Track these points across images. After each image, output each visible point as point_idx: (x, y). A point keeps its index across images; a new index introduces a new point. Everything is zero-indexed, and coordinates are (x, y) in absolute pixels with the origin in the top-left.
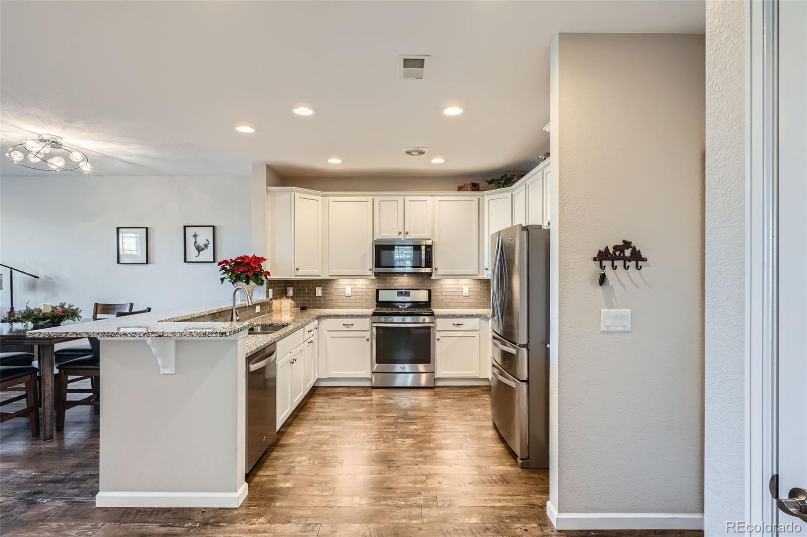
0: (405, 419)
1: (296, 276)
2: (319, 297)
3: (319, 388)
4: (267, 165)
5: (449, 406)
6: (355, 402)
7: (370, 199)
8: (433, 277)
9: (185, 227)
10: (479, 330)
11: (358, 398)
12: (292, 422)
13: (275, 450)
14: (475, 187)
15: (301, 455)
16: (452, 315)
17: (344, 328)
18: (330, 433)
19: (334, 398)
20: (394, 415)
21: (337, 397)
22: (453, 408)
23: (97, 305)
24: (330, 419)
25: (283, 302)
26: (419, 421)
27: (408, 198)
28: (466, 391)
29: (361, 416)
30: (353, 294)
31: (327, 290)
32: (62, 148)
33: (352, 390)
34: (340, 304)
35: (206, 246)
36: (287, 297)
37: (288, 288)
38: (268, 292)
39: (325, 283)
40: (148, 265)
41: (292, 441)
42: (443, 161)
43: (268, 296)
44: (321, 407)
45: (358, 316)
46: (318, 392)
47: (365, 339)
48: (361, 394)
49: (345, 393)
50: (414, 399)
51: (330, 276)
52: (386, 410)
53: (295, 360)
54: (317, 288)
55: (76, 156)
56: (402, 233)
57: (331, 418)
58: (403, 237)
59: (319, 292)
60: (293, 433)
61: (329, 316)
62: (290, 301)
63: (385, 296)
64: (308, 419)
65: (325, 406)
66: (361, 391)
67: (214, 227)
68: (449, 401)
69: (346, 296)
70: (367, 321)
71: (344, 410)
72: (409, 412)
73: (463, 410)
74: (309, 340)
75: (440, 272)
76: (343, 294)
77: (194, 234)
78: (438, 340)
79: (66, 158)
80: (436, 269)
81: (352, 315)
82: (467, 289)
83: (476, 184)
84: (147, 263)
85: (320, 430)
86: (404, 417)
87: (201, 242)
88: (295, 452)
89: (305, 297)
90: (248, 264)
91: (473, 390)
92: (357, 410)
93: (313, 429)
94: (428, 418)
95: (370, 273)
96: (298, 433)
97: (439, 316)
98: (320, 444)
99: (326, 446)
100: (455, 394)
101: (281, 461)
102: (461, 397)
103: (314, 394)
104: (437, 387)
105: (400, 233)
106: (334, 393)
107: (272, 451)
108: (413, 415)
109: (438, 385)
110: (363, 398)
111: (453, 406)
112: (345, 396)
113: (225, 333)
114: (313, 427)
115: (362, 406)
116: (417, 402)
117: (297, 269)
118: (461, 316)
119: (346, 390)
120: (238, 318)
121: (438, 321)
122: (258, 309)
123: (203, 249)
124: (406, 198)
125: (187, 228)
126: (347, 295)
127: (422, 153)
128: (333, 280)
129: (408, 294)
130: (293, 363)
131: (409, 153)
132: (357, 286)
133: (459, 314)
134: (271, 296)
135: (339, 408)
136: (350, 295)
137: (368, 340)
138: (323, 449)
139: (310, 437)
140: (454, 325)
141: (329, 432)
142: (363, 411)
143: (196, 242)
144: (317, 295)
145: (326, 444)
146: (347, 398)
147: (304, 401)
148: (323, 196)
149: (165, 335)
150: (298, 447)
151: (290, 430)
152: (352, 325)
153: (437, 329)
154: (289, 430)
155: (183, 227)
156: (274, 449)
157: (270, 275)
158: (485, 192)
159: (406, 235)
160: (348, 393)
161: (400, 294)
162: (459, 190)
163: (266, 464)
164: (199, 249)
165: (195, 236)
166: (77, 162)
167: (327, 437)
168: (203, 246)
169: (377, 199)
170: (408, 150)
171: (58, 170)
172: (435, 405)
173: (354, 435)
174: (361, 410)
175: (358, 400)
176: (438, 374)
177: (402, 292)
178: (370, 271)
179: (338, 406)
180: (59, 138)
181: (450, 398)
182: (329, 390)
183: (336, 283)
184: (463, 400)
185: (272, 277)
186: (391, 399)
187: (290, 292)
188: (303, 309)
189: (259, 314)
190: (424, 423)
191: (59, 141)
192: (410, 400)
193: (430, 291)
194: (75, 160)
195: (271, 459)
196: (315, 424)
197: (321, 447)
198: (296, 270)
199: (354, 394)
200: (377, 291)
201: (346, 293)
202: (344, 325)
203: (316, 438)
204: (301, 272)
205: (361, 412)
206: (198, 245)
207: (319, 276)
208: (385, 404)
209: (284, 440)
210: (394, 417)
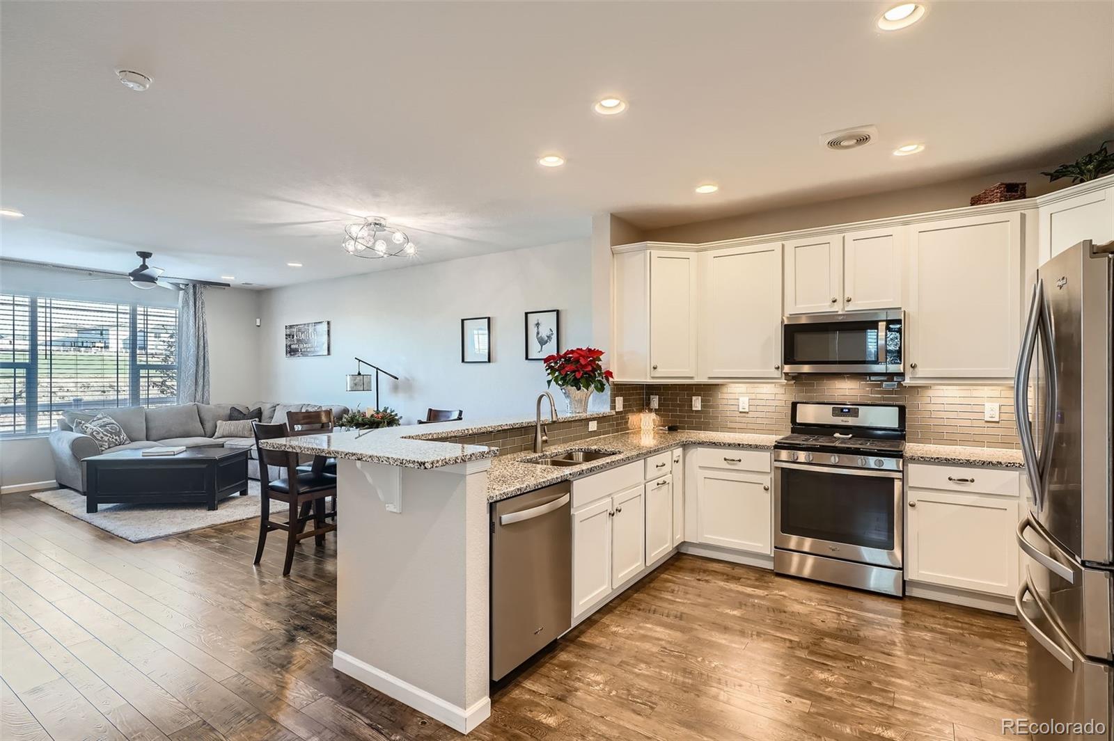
0: (812, 653)
1: (653, 378)
2: (697, 411)
3: (685, 557)
4: (611, 214)
5: (926, 648)
6: (733, 595)
7: (777, 246)
8: (908, 381)
9: (526, 314)
10: (1019, 497)
11: (740, 588)
12: (615, 608)
13: (569, 649)
14: (1013, 191)
15: (597, 671)
16: (946, 459)
17: (725, 465)
18: (663, 643)
19: (699, 580)
20: (792, 638)
21: (707, 578)
22: (930, 654)
23: (430, 410)
24: (676, 617)
25: (642, 417)
26: (839, 664)
27: (849, 236)
28: (980, 622)
29: (730, 624)
30: (753, 408)
31: (709, 401)
32: (385, 230)
33: (738, 571)
34: (730, 425)
35: (549, 337)
36: (650, 410)
37: (652, 397)
38: (613, 402)
39: (707, 390)
40: (491, 364)
41: (600, 640)
42: (922, 148)
43: (613, 407)
44: (673, 591)
45: (750, 447)
46: (681, 565)
47: (763, 486)
48: (749, 582)
49: (723, 574)
50: (849, 616)
51: (710, 378)
52: (781, 623)
53: (620, 511)
54: (694, 398)
55: (398, 238)
56: (840, 300)
57: (679, 614)
58: (841, 306)
59: (697, 404)
60: (608, 626)
61: (701, 444)
62: (653, 416)
63: (809, 414)
64: (641, 607)
65: (678, 591)
66: (752, 575)
67: (558, 312)
68: (928, 636)
69: (741, 412)
70: (766, 456)
71: (706, 606)
72: (827, 640)
73: (956, 666)
74: (660, 480)
75: (921, 372)
76: (735, 408)
77: (536, 322)
78: (912, 506)
79: (388, 241)
80: (913, 367)
81: (739, 445)
82: (996, 406)
83: (1017, 185)
84: (489, 361)
85: (649, 634)
86: (812, 648)
87: (544, 333)
88: (592, 663)
89: (676, 411)
90: (577, 360)
91: (1000, 624)
92: (728, 611)
93: (641, 628)
94: (863, 663)
95: (777, 374)
96: (614, 629)
97: (913, 459)
98: (638, 660)
99: (643, 666)
100: (949, 623)
101: (566, 672)
102: (963, 635)
103: (672, 565)
104: (911, 598)
105: (834, 301)
106: (705, 571)
107: (562, 650)
108: (832, 648)
109: (914, 594)
110: (749, 590)
111: (933, 650)
112: (718, 580)
113: (424, 464)
114: (641, 624)
115: (741, 605)
116: (853, 621)
117: (655, 368)
118: (969, 464)
119: (728, 569)
120: (545, 438)
121: (912, 468)
122: (593, 426)
123: (547, 342)
124: (847, 235)
125: (529, 315)
126: (741, 410)
127: (863, 140)
128: (718, 385)
129: (855, 413)
130: (613, 515)
131: (834, 144)
132: (759, 396)
133: (963, 457)
134: (619, 407)
135: (700, 600)
136: (747, 410)
137: (766, 489)
138: (636, 670)
139: (629, 642)
140: (950, 479)
141: (662, 640)
142: (739, 615)
143: (538, 333)
144: (694, 409)
145: (646, 663)
146: (722, 584)
147: (653, 574)
148: (698, 251)
149: (364, 459)
150: (603, 655)
151: (606, 620)
152: (740, 461)
153: (910, 485)
154: (604, 620)
155: (524, 314)
156: (567, 646)
157: (612, 377)
158: (1039, 199)
159: (846, 303)
160: (728, 575)
161: (839, 412)
162: (972, 205)
163: (544, 670)
164: (542, 342)
165: (538, 325)
166: (399, 244)
167: (655, 649)
168: (547, 338)
169: (790, 245)
170: (831, 138)
171: (385, 256)
172: (889, 638)
173: (699, 659)
174: (735, 613)
175: (738, 592)
176: (911, 575)
177: (842, 409)
178: (776, 371)
179: (700, 596)
180: (382, 220)
181: (932, 630)
182: (699, 564)
183: (725, 390)
184: (962, 642)
185: (617, 378)
186: (802, 603)
187: (655, 402)
188: (672, 429)
189: (594, 434)
190: (849, 673)
191: (383, 222)
192: (839, 614)
193: (902, 411)
194: (398, 242)
195: (555, 664)
196: (647, 620)
197: (634, 666)
198: (652, 369)
199: (737, 579)
200: (794, 405)
201: (741, 408)
202: (725, 459)
203: (637, 647)
204: (661, 372)
205: (734, 615)
206: (541, 337)
207: (692, 378)
208: (785, 612)
209: (589, 635)
210: (791, 641)
